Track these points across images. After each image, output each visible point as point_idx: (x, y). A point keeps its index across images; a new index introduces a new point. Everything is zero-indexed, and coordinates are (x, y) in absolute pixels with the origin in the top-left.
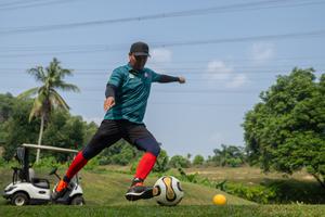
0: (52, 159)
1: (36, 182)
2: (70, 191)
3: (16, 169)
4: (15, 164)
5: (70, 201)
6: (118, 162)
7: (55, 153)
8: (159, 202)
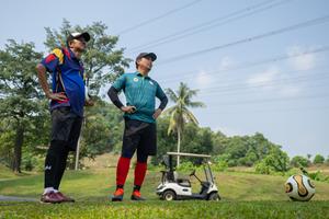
0: (189, 163)
1: (180, 182)
2: (208, 188)
3: (164, 173)
4: (163, 168)
5: (208, 197)
6: (244, 164)
7: (191, 159)
8: (292, 198)
